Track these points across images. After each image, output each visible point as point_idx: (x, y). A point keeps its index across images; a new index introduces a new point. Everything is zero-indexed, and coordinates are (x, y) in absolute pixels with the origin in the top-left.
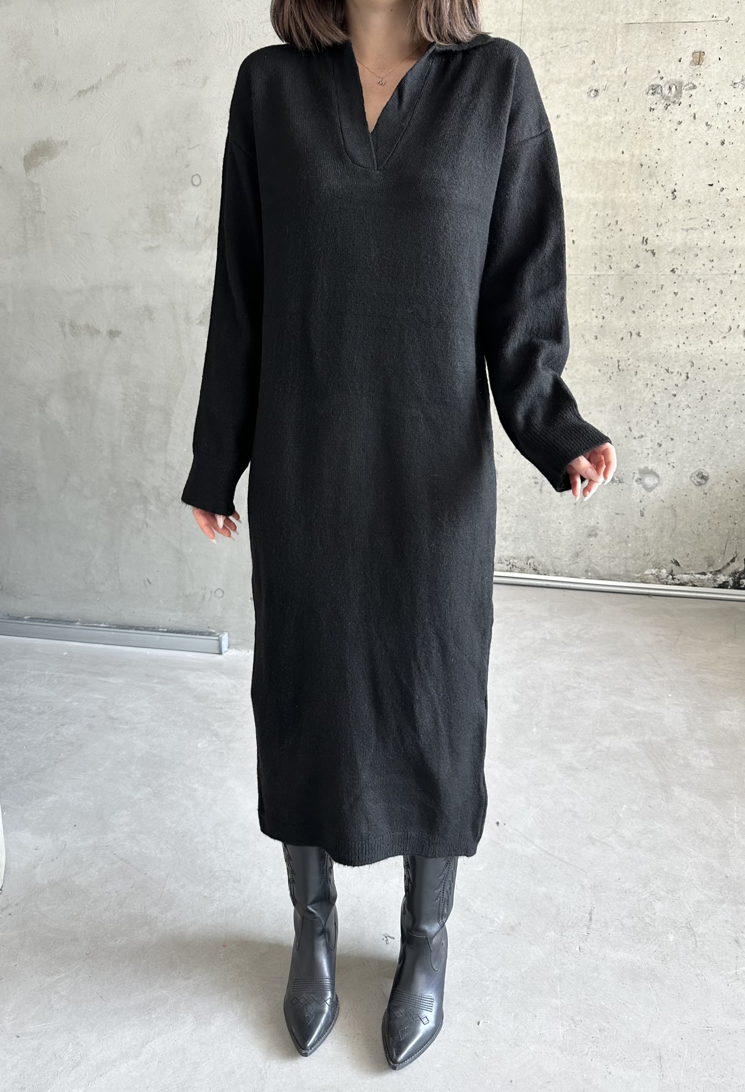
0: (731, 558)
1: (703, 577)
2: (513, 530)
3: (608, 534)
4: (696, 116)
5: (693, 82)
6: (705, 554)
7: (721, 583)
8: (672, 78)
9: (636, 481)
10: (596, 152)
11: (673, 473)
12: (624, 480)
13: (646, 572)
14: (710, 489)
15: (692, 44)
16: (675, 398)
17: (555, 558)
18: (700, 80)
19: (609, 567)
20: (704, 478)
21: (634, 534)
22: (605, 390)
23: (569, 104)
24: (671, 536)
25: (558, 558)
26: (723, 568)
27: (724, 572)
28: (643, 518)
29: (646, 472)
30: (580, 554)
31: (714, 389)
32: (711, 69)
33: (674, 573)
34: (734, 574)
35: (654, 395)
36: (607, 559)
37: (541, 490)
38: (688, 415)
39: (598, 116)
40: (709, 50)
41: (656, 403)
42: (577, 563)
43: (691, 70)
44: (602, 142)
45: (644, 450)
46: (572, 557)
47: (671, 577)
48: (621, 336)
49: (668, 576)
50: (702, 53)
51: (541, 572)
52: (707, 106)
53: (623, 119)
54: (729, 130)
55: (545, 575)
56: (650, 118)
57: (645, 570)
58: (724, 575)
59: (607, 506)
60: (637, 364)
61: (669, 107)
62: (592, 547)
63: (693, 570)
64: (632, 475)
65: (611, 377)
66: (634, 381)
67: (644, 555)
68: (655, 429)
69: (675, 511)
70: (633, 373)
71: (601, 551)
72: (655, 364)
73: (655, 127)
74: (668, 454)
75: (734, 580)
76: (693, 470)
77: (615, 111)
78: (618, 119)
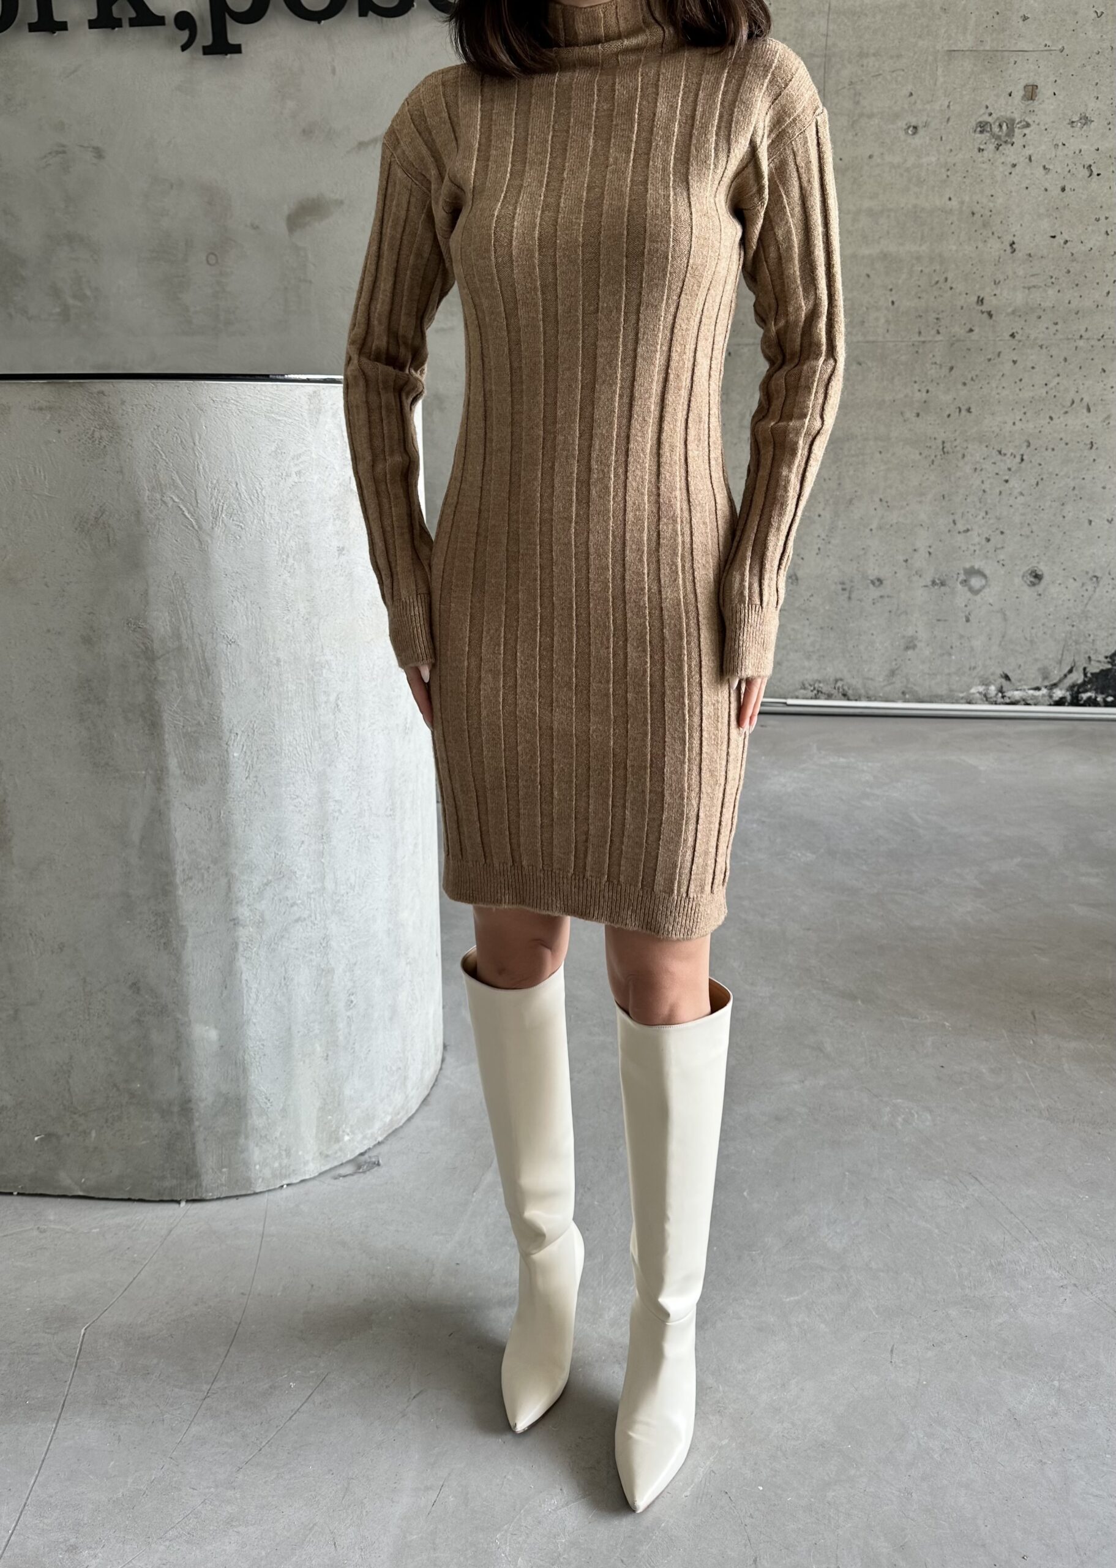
0: (1068, 668)
1: (1037, 693)
2: (817, 646)
3: (928, 645)
4: (1033, 158)
5: (1027, 119)
6: (1039, 665)
7: (1057, 699)
8: (1002, 114)
9: (961, 583)
10: (917, 197)
11: (1003, 572)
12: (947, 583)
13: (973, 690)
14: (1044, 590)
15: (1023, 76)
16: (1007, 485)
17: (868, 679)
18: (1034, 118)
19: (930, 687)
20: (1037, 577)
21: (958, 644)
22: (925, 478)
23: (883, 143)
24: (1000, 645)
25: (872, 679)
26: (1061, 681)
27: (1061, 685)
28: (968, 624)
29: (972, 572)
30: (897, 672)
31: (1051, 474)
32: (1047, 106)
33: (1004, 689)
34: (1071, 688)
35: (983, 482)
36: (927, 676)
37: (849, 598)
38: (1022, 504)
39: (918, 156)
40: (1043, 84)
41: (987, 490)
42: (893, 683)
43: (1023, 106)
44: (925, 187)
45: (970, 546)
46: (887, 676)
47: (1000, 695)
48: (947, 413)
49: (997, 694)
50: (1035, 87)
51: (851, 697)
52: (1043, 147)
53: (949, 160)
54: (1069, 175)
55: (856, 700)
56: (980, 160)
57: (970, 688)
58: (1061, 689)
59: (928, 612)
60: (965, 445)
61: (1001, 148)
62: (909, 662)
63: (1026, 684)
64: (955, 576)
65: (933, 462)
66: (961, 464)
67: (970, 669)
68: (983, 521)
69: (1005, 615)
70: (960, 455)
71: (921, 667)
72: (985, 444)
73: (985, 170)
74: (998, 551)
75: (1072, 695)
76: (1025, 568)
77: (938, 151)
78: (942, 160)
